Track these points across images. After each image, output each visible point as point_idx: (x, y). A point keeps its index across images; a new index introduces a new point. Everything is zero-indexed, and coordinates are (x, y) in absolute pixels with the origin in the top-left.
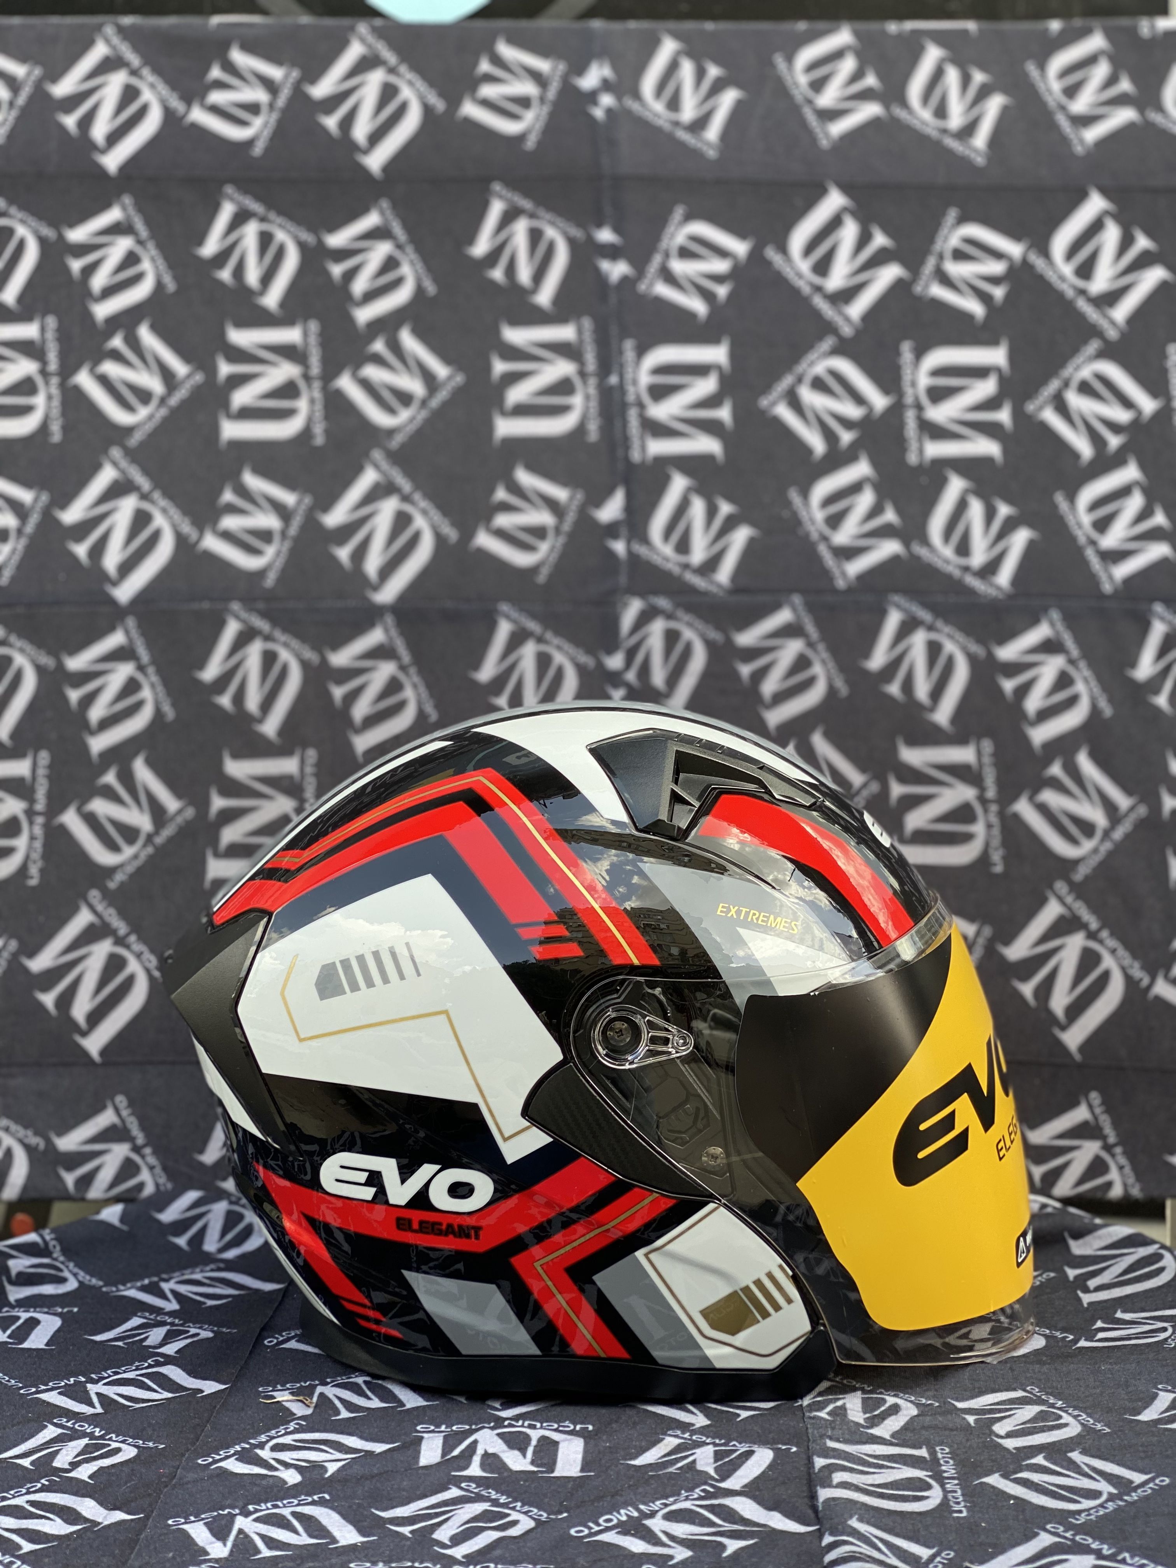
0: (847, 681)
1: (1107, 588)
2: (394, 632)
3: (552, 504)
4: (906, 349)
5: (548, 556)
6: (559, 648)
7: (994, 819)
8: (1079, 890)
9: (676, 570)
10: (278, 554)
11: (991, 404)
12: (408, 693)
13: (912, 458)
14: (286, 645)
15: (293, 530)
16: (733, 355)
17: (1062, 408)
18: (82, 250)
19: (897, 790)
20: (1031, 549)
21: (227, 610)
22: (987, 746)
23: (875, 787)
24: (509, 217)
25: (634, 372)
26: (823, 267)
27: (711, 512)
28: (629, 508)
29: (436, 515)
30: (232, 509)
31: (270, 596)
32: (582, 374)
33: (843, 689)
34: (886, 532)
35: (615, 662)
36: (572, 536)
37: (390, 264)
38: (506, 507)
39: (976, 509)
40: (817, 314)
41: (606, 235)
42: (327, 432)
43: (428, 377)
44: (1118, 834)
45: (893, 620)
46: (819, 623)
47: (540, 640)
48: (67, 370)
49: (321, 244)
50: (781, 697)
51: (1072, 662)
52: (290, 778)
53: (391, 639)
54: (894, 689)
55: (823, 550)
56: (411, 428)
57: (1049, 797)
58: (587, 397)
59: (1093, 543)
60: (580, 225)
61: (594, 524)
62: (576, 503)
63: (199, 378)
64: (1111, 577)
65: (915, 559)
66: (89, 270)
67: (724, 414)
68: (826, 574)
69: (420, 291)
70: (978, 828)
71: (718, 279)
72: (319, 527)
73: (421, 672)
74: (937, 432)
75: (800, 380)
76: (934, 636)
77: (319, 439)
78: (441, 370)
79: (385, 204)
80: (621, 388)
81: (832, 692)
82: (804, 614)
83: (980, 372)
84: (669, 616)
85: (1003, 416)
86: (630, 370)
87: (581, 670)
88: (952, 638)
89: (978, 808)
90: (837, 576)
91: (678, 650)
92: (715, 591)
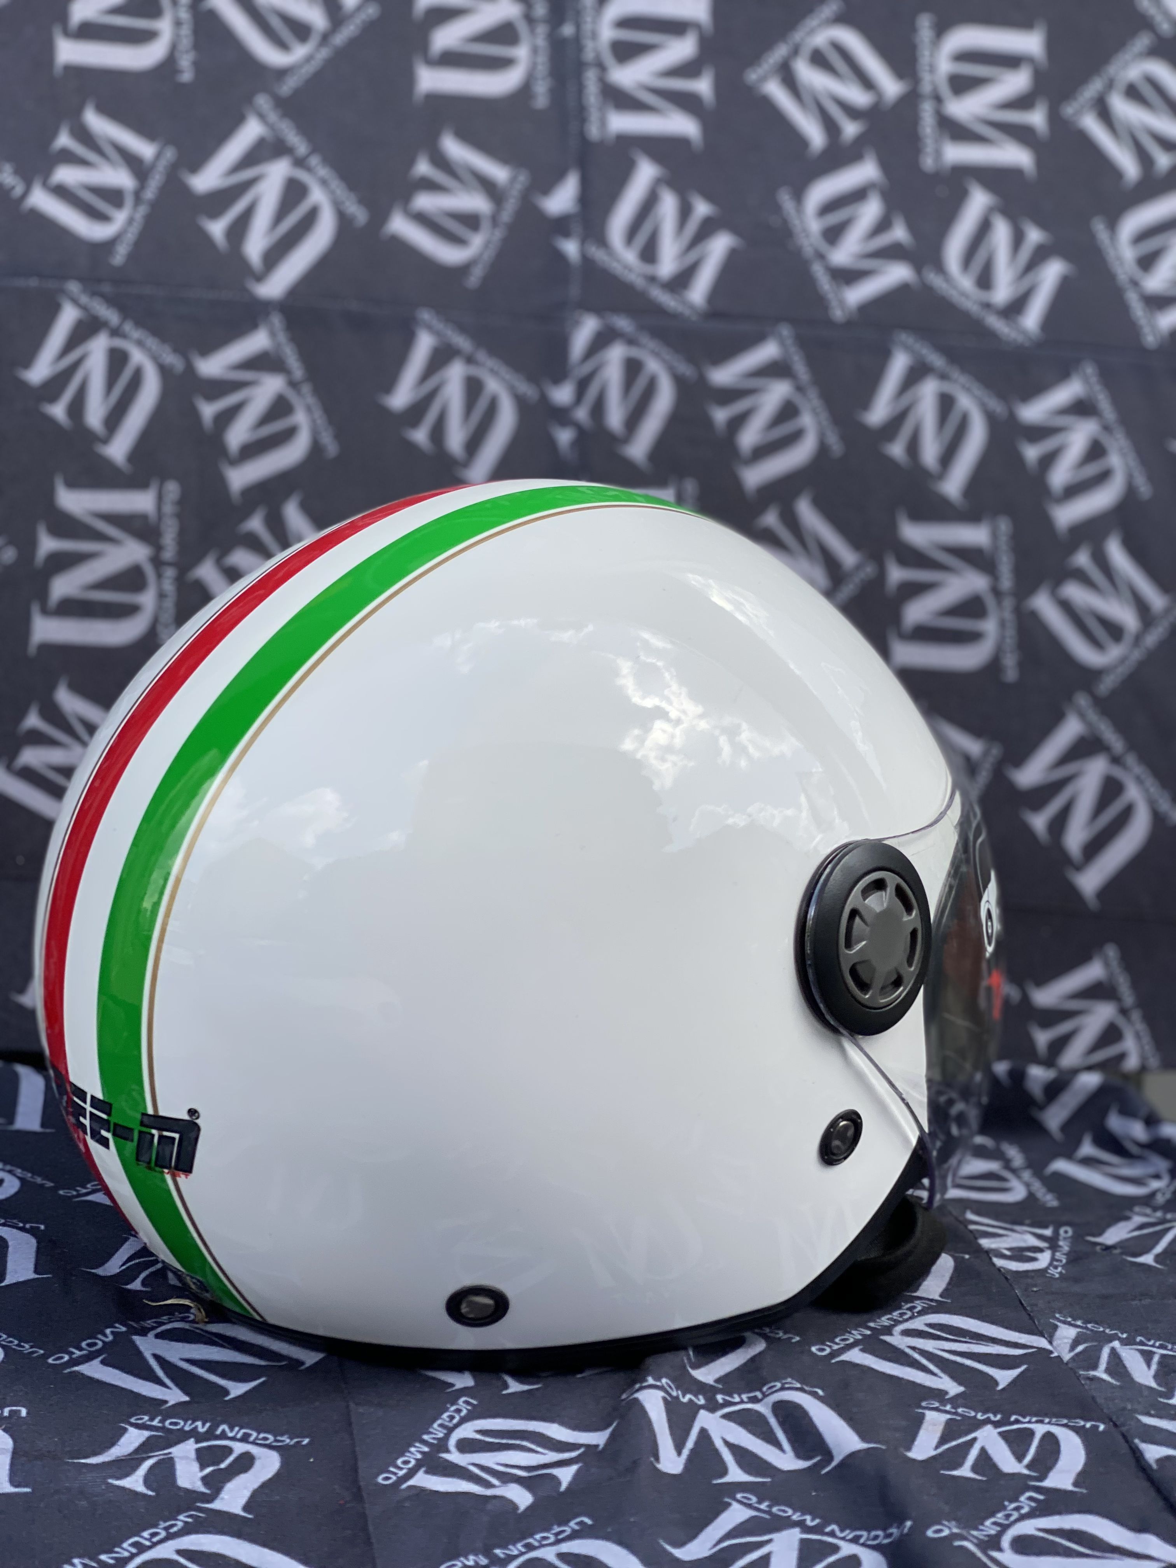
0: (843, 438)
1: (1150, 340)
2: (282, 337)
3: (488, 186)
4: (925, 24)
5: (481, 255)
6: (492, 371)
7: (1008, 615)
8: (1104, 705)
9: (639, 282)
10: (130, 221)
11: (1023, 102)
12: (300, 418)
13: (928, 163)
14: (140, 343)
15: (150, 194)
16: (718, 12)
17: (1105, 114)
19: (896, 574)
20: (1064, 287)
21: (63, 291)
22: (1004, 525)
23: (870, 570)
25: (594, 22)
27: (685, 211)
28: (584, 199)
29: (339, 189)
30: (69, 158)
31: (119, 277)
32: (530, 19)
33: (835, 445)
34: (893, 253)
35: (563, 394)
36: (512, 228)
38: (429, 185)
39: (1001, 232)
42: (197, 66)
43: (332, 6)
44: (1152, 639)
45: (899, 364)
46: (811, 362)
47: (470, 360)
50: (762, 452)
51: (1106, 428)
52: (143, 517)
53: (278, 346)
54: (897, 450)
55: (818, 270)
56: (308, 70)
57: (1074, 592)
58: (535, 51)
59: (1135, 283)
61: (540, 215)
62: (518, 187)
64: (1154, 327)
65: (928, 289)
67: (703, 86)
68: (820, 302)
70: (989, 626)
72: (186, 191)
73: (317, 391)
74: (959, 132)
75: (796, 51)
76: (947, 387)
77: (187, 76)
80: (577, 41)
81: (823, 449)
82: (793, 349)
83: (1011, 61)
84: (631, 342)
85: (1037, 118)
86: (589, 19)
87: (521, 402)
88: (968, 390)
89: (990, 602)
90: (834, 303)
91: (640, 385)
92: (687, 313)
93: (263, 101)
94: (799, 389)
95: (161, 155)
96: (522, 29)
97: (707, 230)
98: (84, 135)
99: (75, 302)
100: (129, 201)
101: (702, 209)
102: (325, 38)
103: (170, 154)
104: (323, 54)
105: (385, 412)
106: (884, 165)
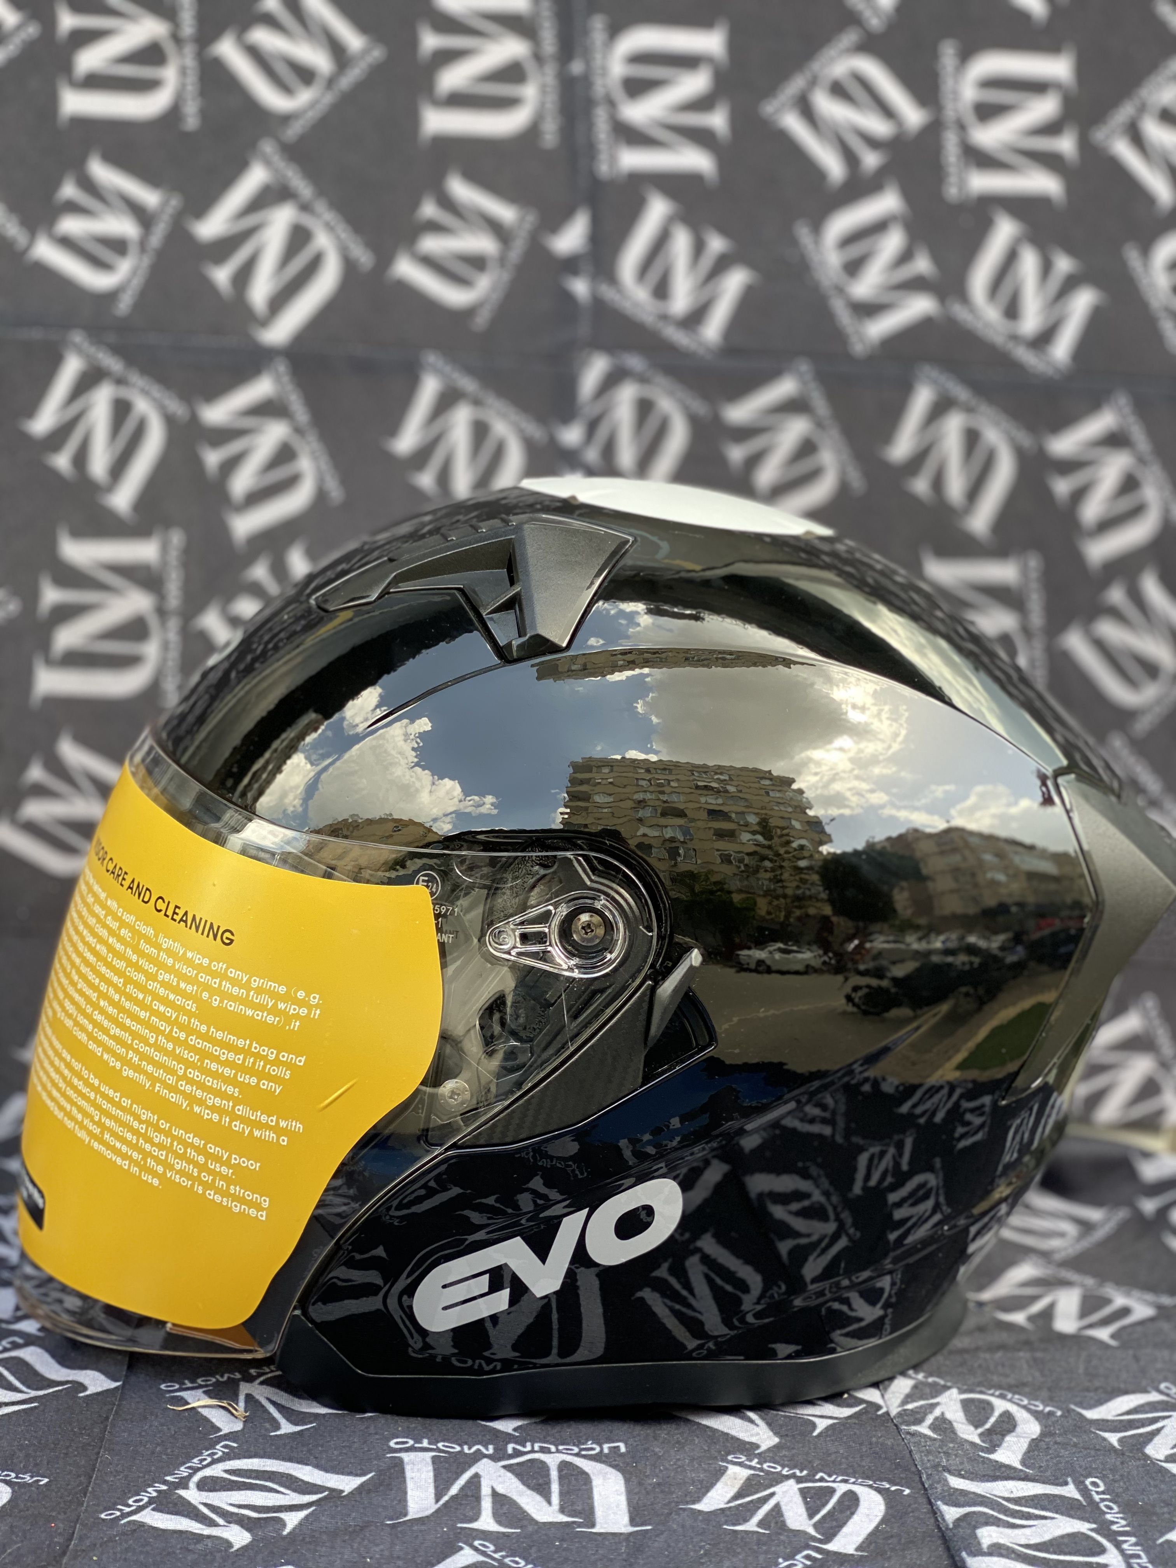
0: (865, 475)
2: (287, 384)
3: (495, 227)
4: (948, 52)
5: (488, 295)
6: (498, 413)
8: (1141, 746)
9: (651, 321)
10: (135, 270)
11: (1051, 129)
12: (304, 464)
13: (952, 192)
14: (145, 392)
15: (155, 241)
16: (732, 45)
17: (1137, 139)
20: (1096, 318)
21: (66, 342)
22: (1034, 562)
25: (604, 58)
27: (699, 247)
28: (595, 237)
29: (344, 232)
30: (73, 208)
31: (123, 326)
32: (538, 57)
33: (857, 482)
34: (917, 284)
35: (572, 436)
36: (520, 269)
38: (434, 227)
39: (1029, 261)
42: (204, 113)
43: (337, 49)
45: (922, 399)
46: (832, 399)
47: (477, 402)
50: (780, 490)
51: (1141, 461)
52: (146, 567)
53: (282, 392)
54: (921, 486)
55: (837, 304)
56: (312, 115)
57: (1108, 630)
58: (543, 90)
61: (548, 255)
62: (527, 226)
63: (32, 30)
65: (952, 321)
67: (718, 120)
68: (839, 337)
72: (189, 239)
73: (322, 437)
74: (984, 160)
75: (813, 82)
76: (973, 421)
77: (192, 122)
78: (353, 40)
80: (586, 80)
81: (844, 487)
82: (813, 385)
83: (1037, 87)
84: (643, 380)
85: (1066, 144)
86: (598, 57)
87: (529, 444)
88: (995, 424)
89: (1020, 640)
90: (854, 339)
91: (652, 424)
92: (701, 351)
93: (268, 147)
94: (819, 425)
95: (164, 204)
96: (530, 67)
97: (722, 265)
98: (88, 185)
99: (80, 351)
100: (133, 250)
101: (716, 244)
102: (331, 82)
103: (175, 202)
104: (329, 99)
105: (390, 458)
106: (907, 195)
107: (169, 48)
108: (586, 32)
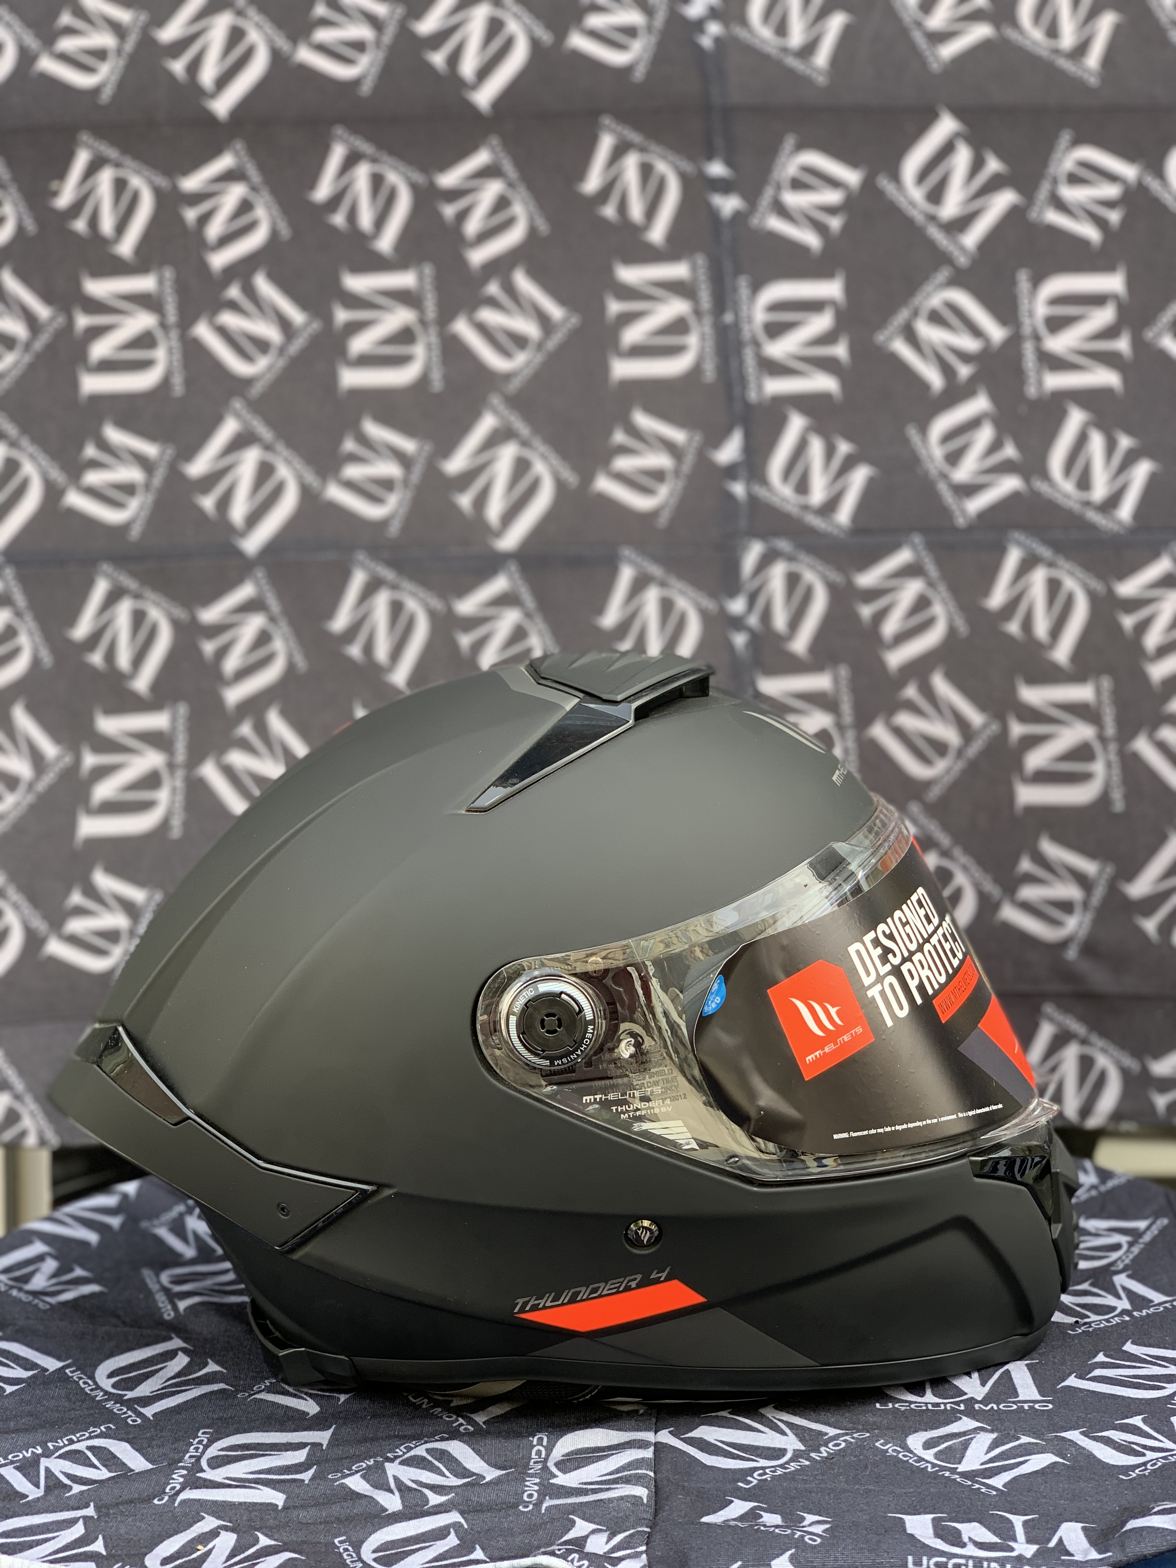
0: (968, 621)
2: (518, 580)
3: (670, 447)
4: (1023, 279)
5: (668, 499)
6: (681, 592)
9: (795, 511)
10: (401, 502)
11: (1110, 333)
12: (534, 639)
13: (1031, 391)
14: (412, 594)
15: (415, 478)
16: (849, 289)
18: (196, 199)
19: (1017, 730)
20: (1152, 481)
21: (353, 560)
22: (1106, 683)
23: (995, 728)
24: (619, 152)
25: (749, 309)
26: (936, 195)
27: (830, 452)
28: (747, 448)
29: (555, 461)
30: (354, 458)
31: (395, 546)
32: (697, 313)
33: (962, 627)
34: (1005, 467)
35: (737, 606)
36: (691, 477)
37: (502, 203)
38: (623, 450)
39: (1097, 442)
40: (931, 245)
41: (717, 169)
42: (446, 378)
43: (543, 319)
45: (1013, 558)
46: (940, 561)
47: (663, 584)
48: (186, 321)
49: (432, 186)
50: (902, 637)
53: (515, 586)
54: (1013, 627)
55: (942, 487)
56: (528, 372)
57: (1167, 733)
58: (703, 337)
60: (692, 158)
61: (713, 467)
62: (695, 444)
63: (316, 326)
65: (1035, 495)
66: (204, 219)
67: (840, 350)
68: (945, 512)
69: (532, 232)
70: (1098, 767)
71: (831, 210)
72: (440, 475)
73: (546, 618)
74: (1056, 363)
75: (916, 313)
76: (1054, 573)
77: (437, 386)
78: (555, 311)
79: (495, 141)
80: (736, 326)
81: (952, 631)
82: (924, 553)
83: (1097, 300)
84: (790, 558)
85: (1123, 345)
86: (745, 308)
87: (704, 614)
88: (1072, 574)
89: (1097, 747)
90: (957, 513)
91: (799, 592)
92: (836, 532)
93: (496, 400)
94: (931, 584)
95: (421, 449)
96: (692, 321)
97: (849, 464)
98: (363, 440)
99: (364, 566)
100: (398, 486)
101: (844, 448)
102: (540, 346)
103: (428, 448)
104: (539, 358)
105: (598, 631)
106: (994, 397)
107: (418, 330)
108: (735, 290)
